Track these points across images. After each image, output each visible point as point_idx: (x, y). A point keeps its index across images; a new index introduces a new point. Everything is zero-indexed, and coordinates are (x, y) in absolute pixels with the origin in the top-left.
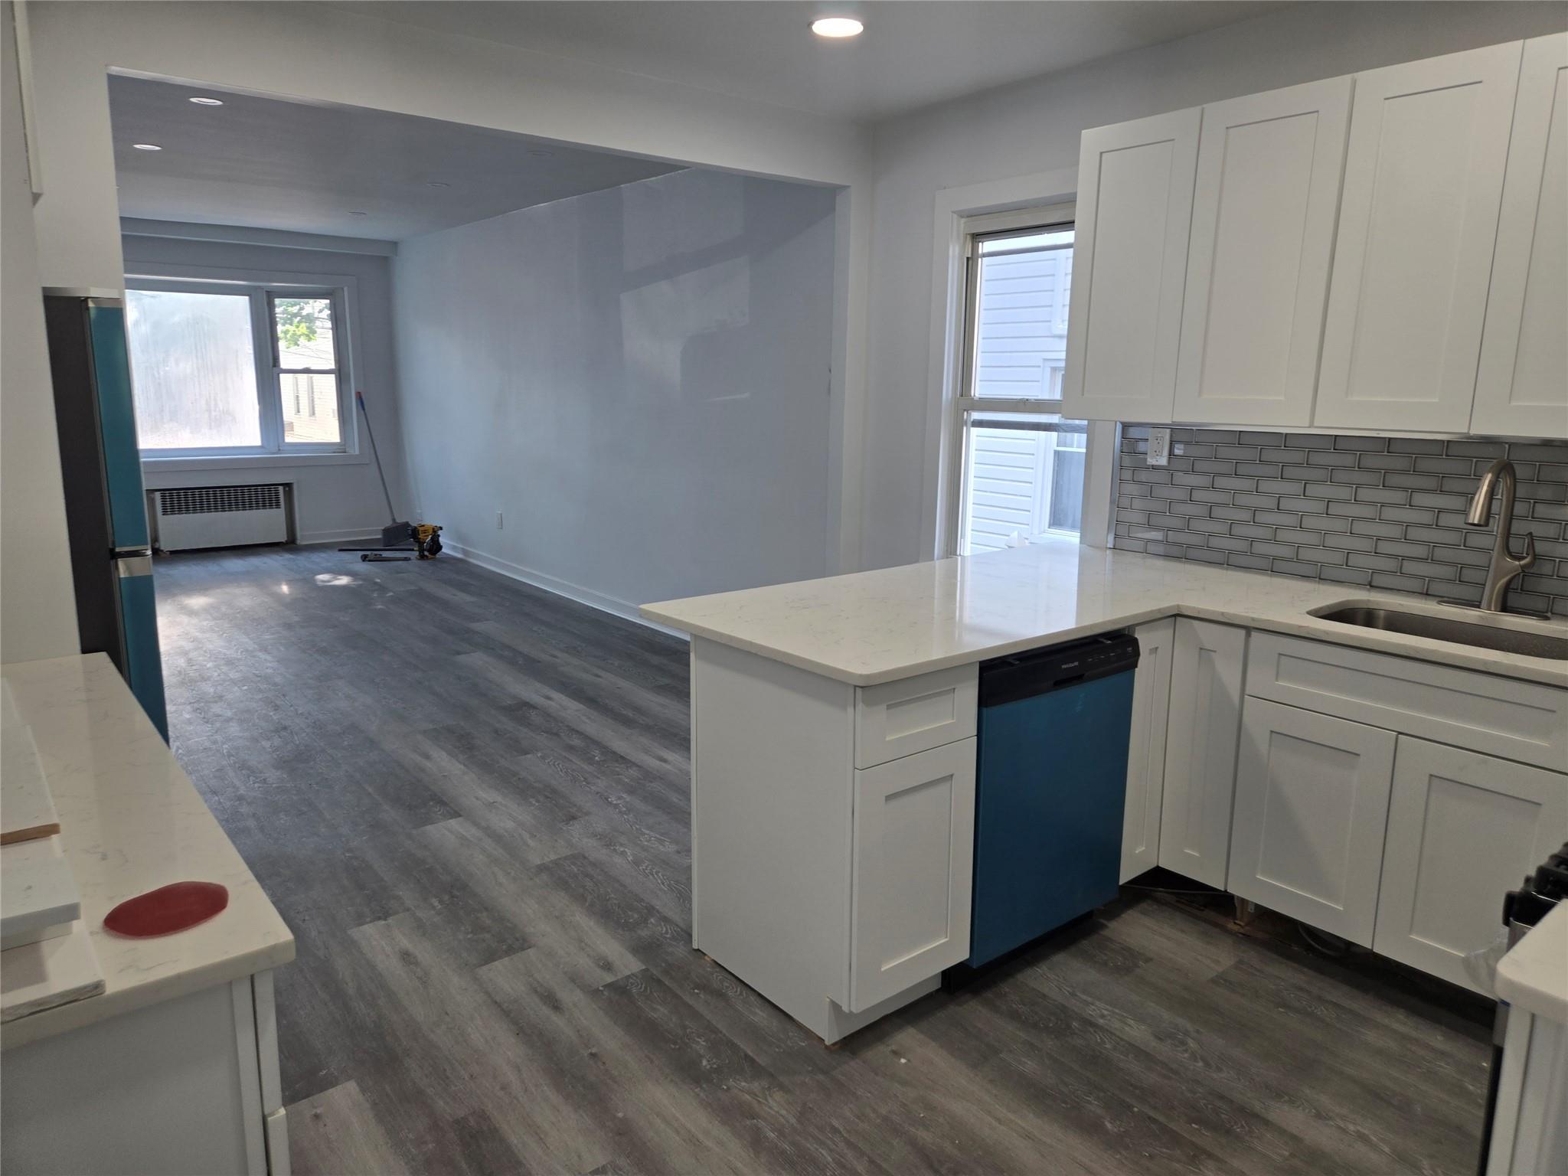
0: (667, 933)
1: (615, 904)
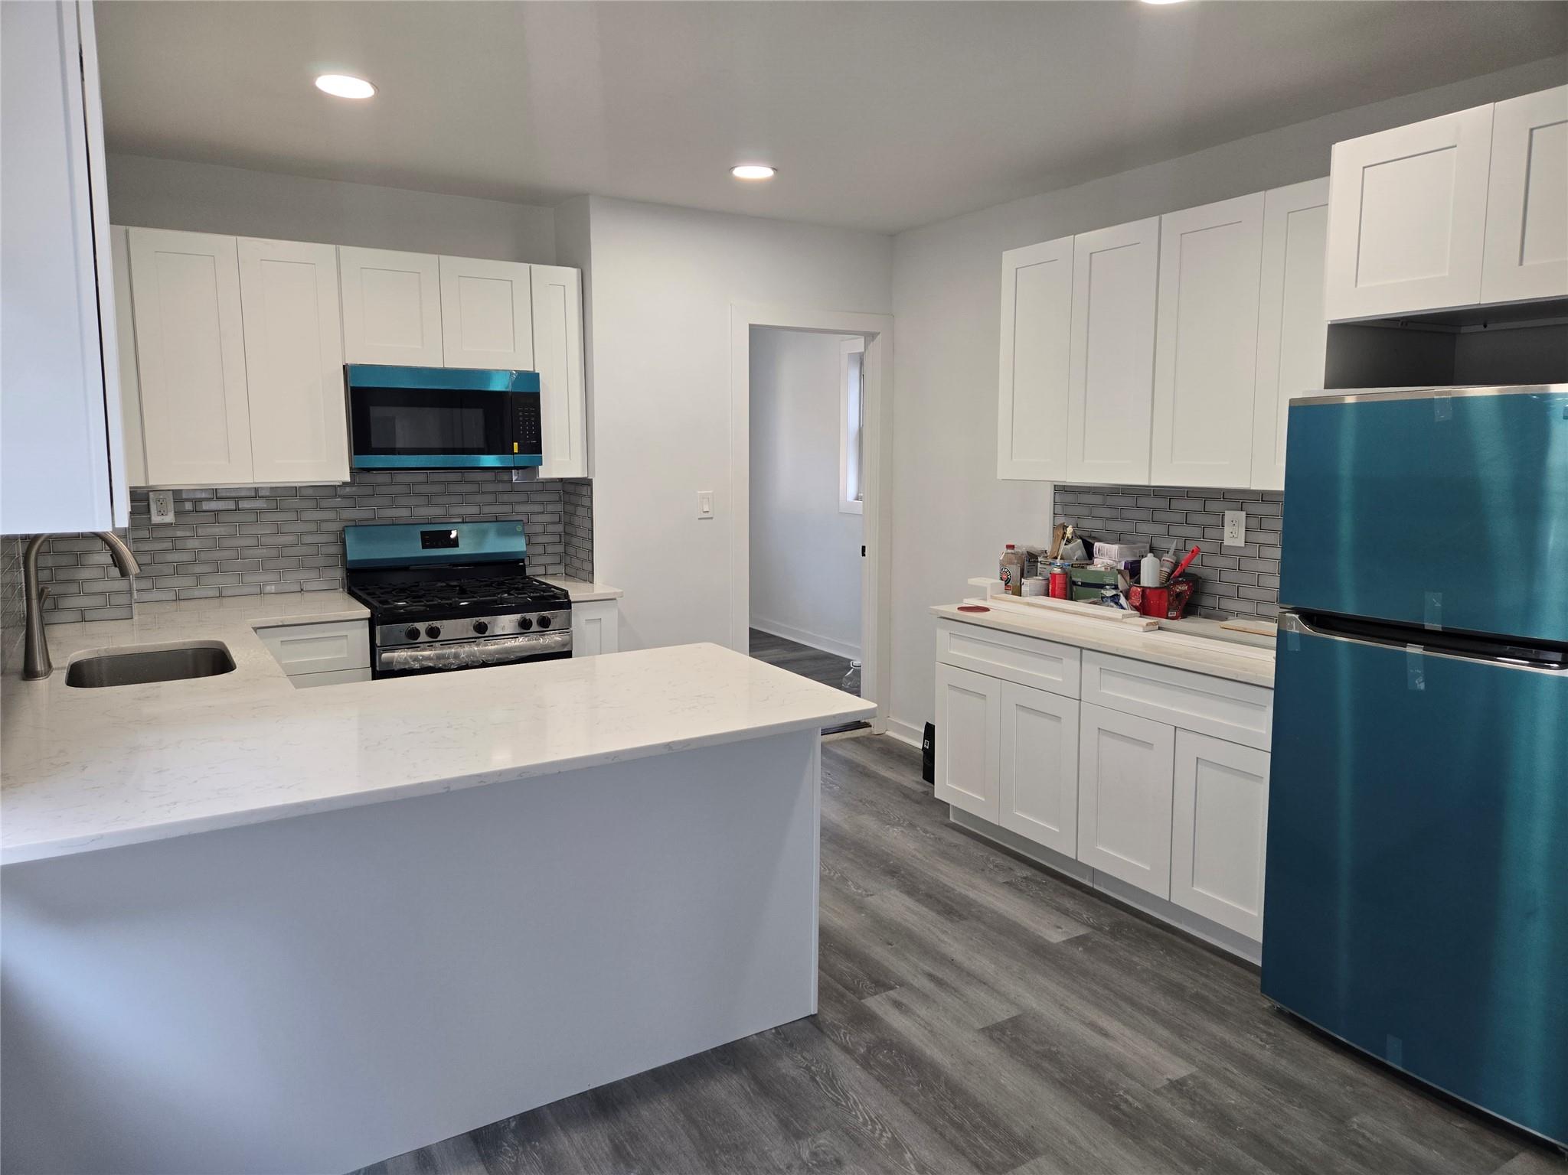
0: (845, 1034)
1: (910, 1076)
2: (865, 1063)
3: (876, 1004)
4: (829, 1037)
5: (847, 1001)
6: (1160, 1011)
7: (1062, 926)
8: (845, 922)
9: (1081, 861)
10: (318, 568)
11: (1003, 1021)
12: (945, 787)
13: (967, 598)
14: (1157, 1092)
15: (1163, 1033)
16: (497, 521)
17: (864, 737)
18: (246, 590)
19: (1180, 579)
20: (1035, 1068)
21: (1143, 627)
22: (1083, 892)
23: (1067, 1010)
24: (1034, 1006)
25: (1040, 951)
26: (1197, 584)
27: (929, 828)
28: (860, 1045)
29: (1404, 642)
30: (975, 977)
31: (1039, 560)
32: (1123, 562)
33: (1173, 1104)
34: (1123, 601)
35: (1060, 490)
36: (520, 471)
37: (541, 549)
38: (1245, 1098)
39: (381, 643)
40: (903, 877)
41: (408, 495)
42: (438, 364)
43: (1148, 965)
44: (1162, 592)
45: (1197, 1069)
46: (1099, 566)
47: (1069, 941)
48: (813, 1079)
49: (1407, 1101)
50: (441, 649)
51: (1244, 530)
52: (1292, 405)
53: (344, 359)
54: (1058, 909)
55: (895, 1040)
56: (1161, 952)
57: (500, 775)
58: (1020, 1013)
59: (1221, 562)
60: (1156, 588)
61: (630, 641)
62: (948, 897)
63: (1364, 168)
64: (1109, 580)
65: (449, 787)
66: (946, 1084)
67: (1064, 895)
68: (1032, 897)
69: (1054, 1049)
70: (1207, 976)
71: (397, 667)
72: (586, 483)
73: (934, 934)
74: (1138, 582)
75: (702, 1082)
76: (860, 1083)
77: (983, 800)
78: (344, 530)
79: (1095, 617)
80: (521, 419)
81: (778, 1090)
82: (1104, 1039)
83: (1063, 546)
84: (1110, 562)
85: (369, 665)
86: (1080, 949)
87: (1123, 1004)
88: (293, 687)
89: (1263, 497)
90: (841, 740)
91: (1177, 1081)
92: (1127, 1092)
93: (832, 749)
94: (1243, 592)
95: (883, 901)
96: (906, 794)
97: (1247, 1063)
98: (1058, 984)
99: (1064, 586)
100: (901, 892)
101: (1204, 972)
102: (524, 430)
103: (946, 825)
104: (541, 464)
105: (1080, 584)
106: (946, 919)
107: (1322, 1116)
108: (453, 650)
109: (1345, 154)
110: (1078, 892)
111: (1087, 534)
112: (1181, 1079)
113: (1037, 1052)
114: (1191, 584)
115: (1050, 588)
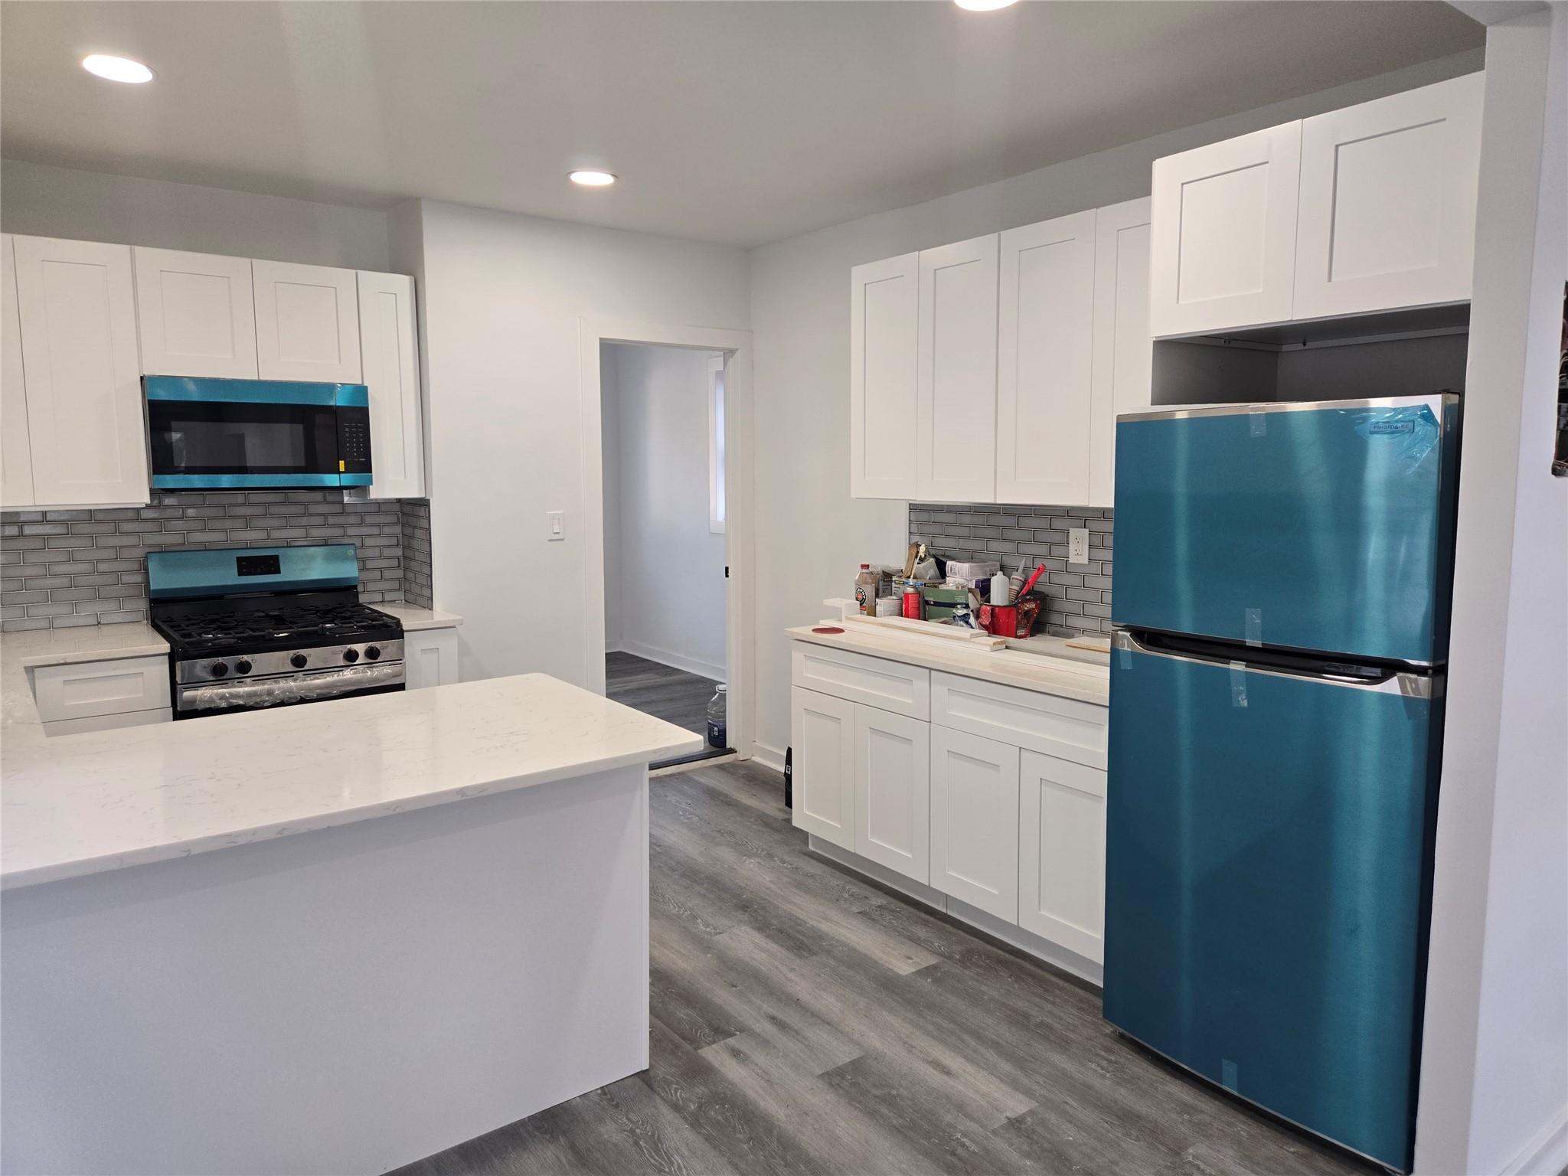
0: (676, 1090)
1: (741, 1133)
2: (695, 1123)
3: (714, 1054)
4: (659, 1094)
5: (682, 1052)
6: (1004, 1043)
7: (912, 957)
8: (686, 963)
9: (934, 887)
10: (117, 598)
11: (845, 1064)
12: (803, 815)
13: (822, 619)
14: (995, 1132)
15: (1006, 1067)
16: (326, 545)
17: (729, 763)
18: (33, 624)
19: (1028, 597)
20: (872, 1114)
21: (990, 646)
22: (936, 918)
23: (910, 1048)
24: (878, 1045)
25: (889, 985)
26: (1044, 601)
27: (787, 858)
28: (691, 1101)
29: (1227, 659)
30: (819, 1017)
31: (893, 579)
32: (974, 581)
33: (1011, 1145)
34: (972, 620)
35: (914, 508)
36: (352, 491)
37: (377, 574)
38: (1083, 1133)
39: (182, 680)
40: (756, 911)
41: (224, 518)
42: (250, 375)
43: (994, 994)
44: (1010, 611)
45: (1037, 1104)
46: (951, 585)
47: (919, 973)
48: (636, 1143)
49: (1243, 1127)
50: (253, 685)
51: (1087, 547)
52: (1120, 421)
53: (140, 370)
54: (910, 939)
55: (729, 1093)
56: (1009, 980)
57: (254, 834)
58: (863, 1054)
59: (1066, 579)
60: (1005, 606)
61: (471, 670)
62: (798, 932)
63: (1183, 184)
64: (960, 599)
65: (189, 850)
66: (778, 1139)
67: (917, 923)
68: (885, 926)
69: (894, 1092)
70: (1053, 1003)
71: (201, 707)
72: (423, 504)
73: (781, 972)
74: (988, 600)
75: (513, 1155)
76: (687, 1145)
77: (839, 826)
78: (146, 557)
79: (945, 637)
80: (347, 435)
81: (597, 1159)
82: (946, 1078)
83: (916, 565)
84: (962, 581)
85: (170, 705)
86: (929, 980)
87: (966, 1037)
88: (45, 736)
89: (1103, 513)
90: (706, 768)
91: (1016, 1119)
92: (964, 1135)
93: (695, 777)
94: (1088, 609)
95: (731, 938)
96: (766, 822)
97: (1085, 1094)
98: (903, 1020)
99: (917, 606)
100: (752, 928)
101: (1050, 998)
102: (352, 447)
103: (805, 854)
104: (372, 484)
105: (932, 603)
106: (796, 955)
107: (1158, 1149)
108: (266, 687)
109: (1166, 170)
110: (931, 919)
111: (940, 553)
112: (1020, 1116)
113: (876, 1097)
114: (1038, 602)
115: (904, 608)
